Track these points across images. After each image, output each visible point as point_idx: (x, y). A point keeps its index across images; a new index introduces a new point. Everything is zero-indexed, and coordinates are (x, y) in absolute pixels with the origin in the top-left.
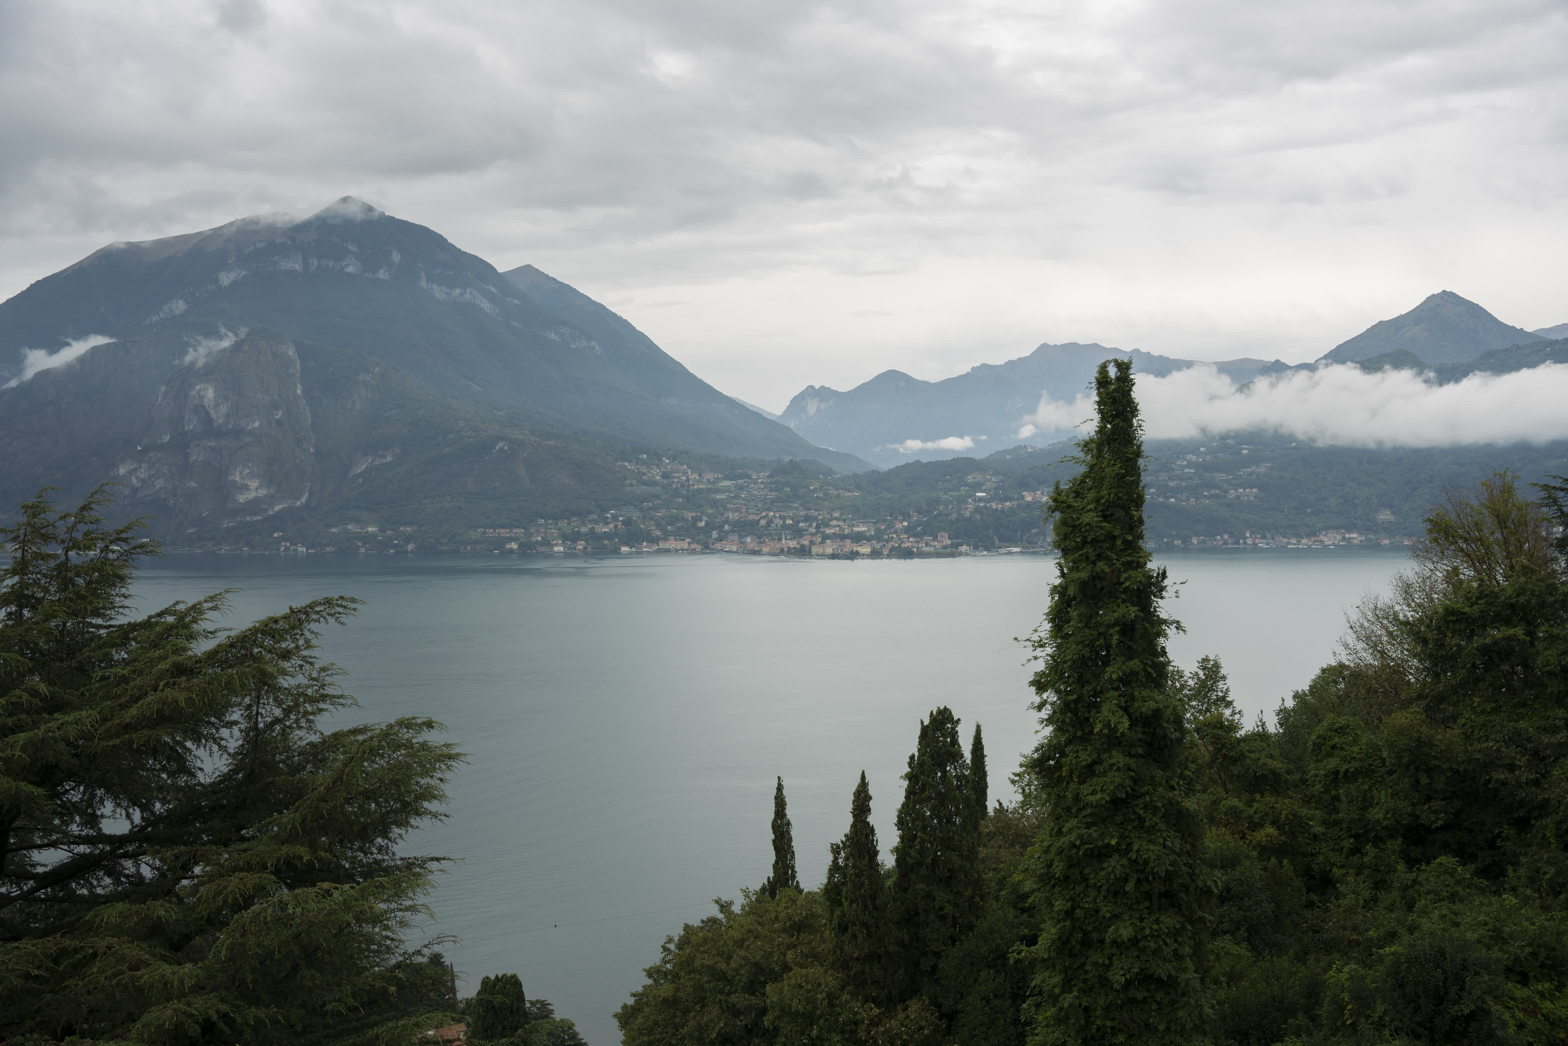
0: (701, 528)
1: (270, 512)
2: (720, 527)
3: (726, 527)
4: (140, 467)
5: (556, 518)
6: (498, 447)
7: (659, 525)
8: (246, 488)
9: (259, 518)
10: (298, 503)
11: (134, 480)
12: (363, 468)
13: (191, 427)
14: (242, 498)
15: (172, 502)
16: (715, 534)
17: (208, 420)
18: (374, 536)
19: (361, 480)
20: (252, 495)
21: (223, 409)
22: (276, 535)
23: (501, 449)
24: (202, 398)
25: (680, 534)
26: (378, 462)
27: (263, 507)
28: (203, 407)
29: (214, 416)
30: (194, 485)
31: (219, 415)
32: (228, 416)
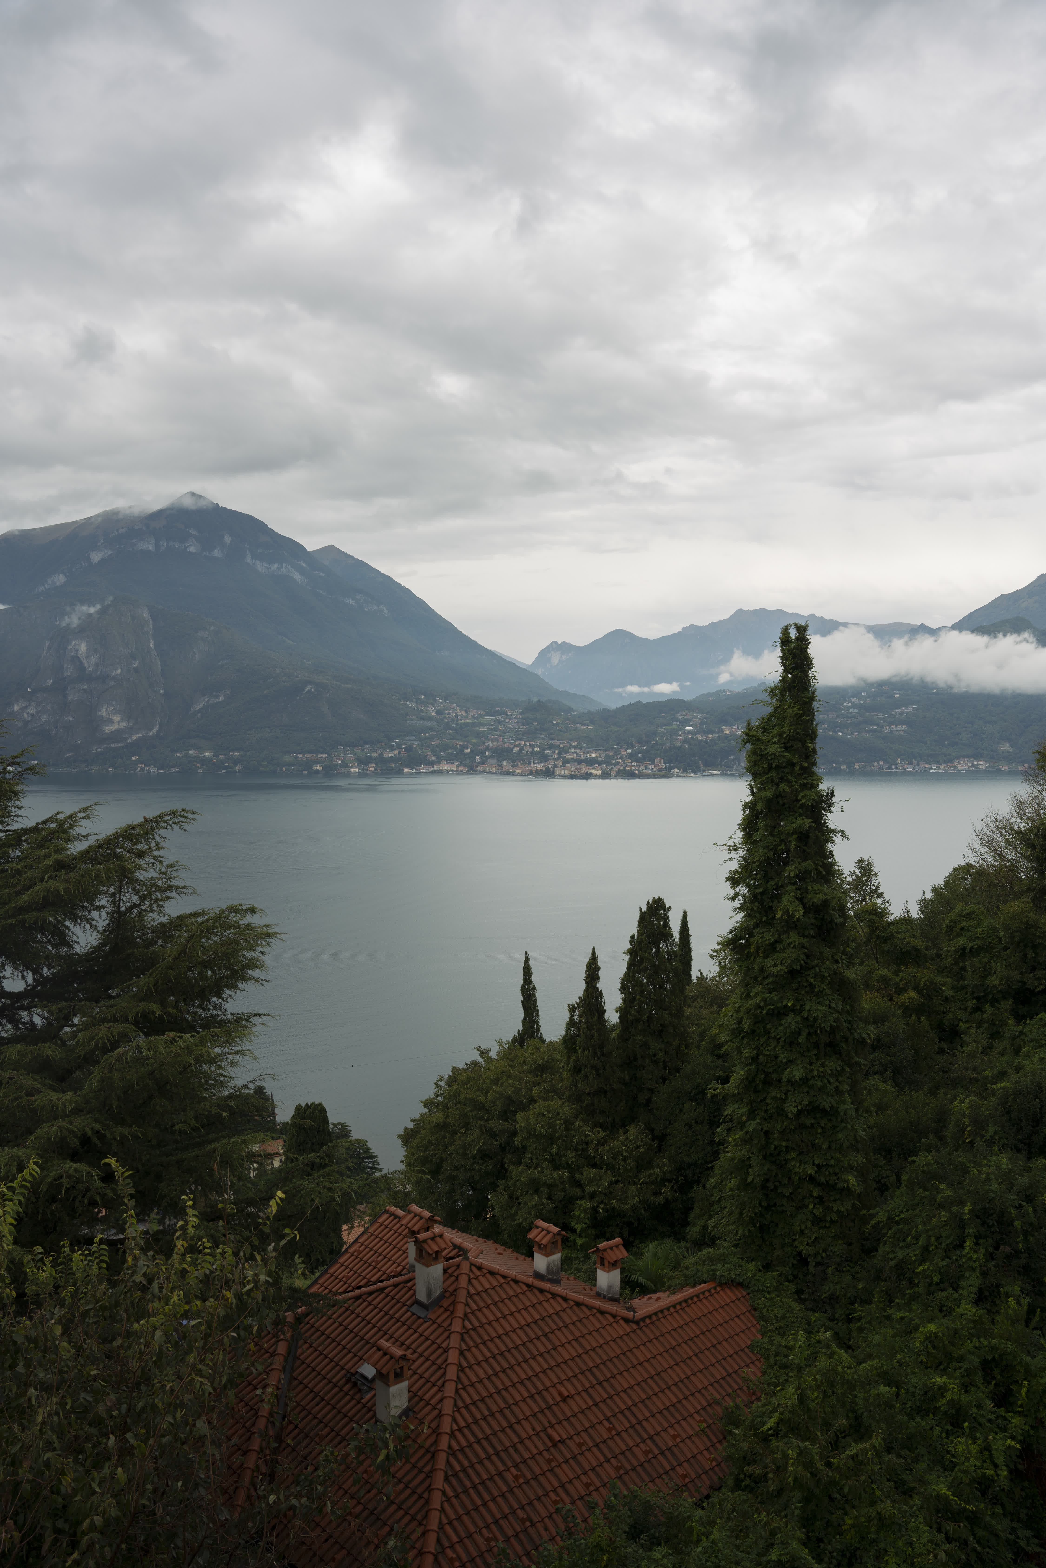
0: (467, 754)
1: (129, 741)
2: (482, 754)
3: (487, 753)
4: (30, 705)
5: (352, 746)
6: (307, 689)
7: (433, 752)
8: (110, 721)
9: (120, 745)
10: (151, 733)
11: (25, 715)
12: (201, 706)
13: (69, 674)
14: (108, 729)
15: (54, 732)
16: (478, 759)
17: (81, 668)
18: (209, 759)
19: (199, 715)
20: (115, 727)
21: (93, 660)
22: (133, 759)
23: (309, 691)
24: (77, 651)
25: (450, 759)
26: (213, 701)
27: (124, 736)
28: (78, 658)
29: (86, 665)
30: (71, 719)
31: (90, 664)
32: (97, 665)
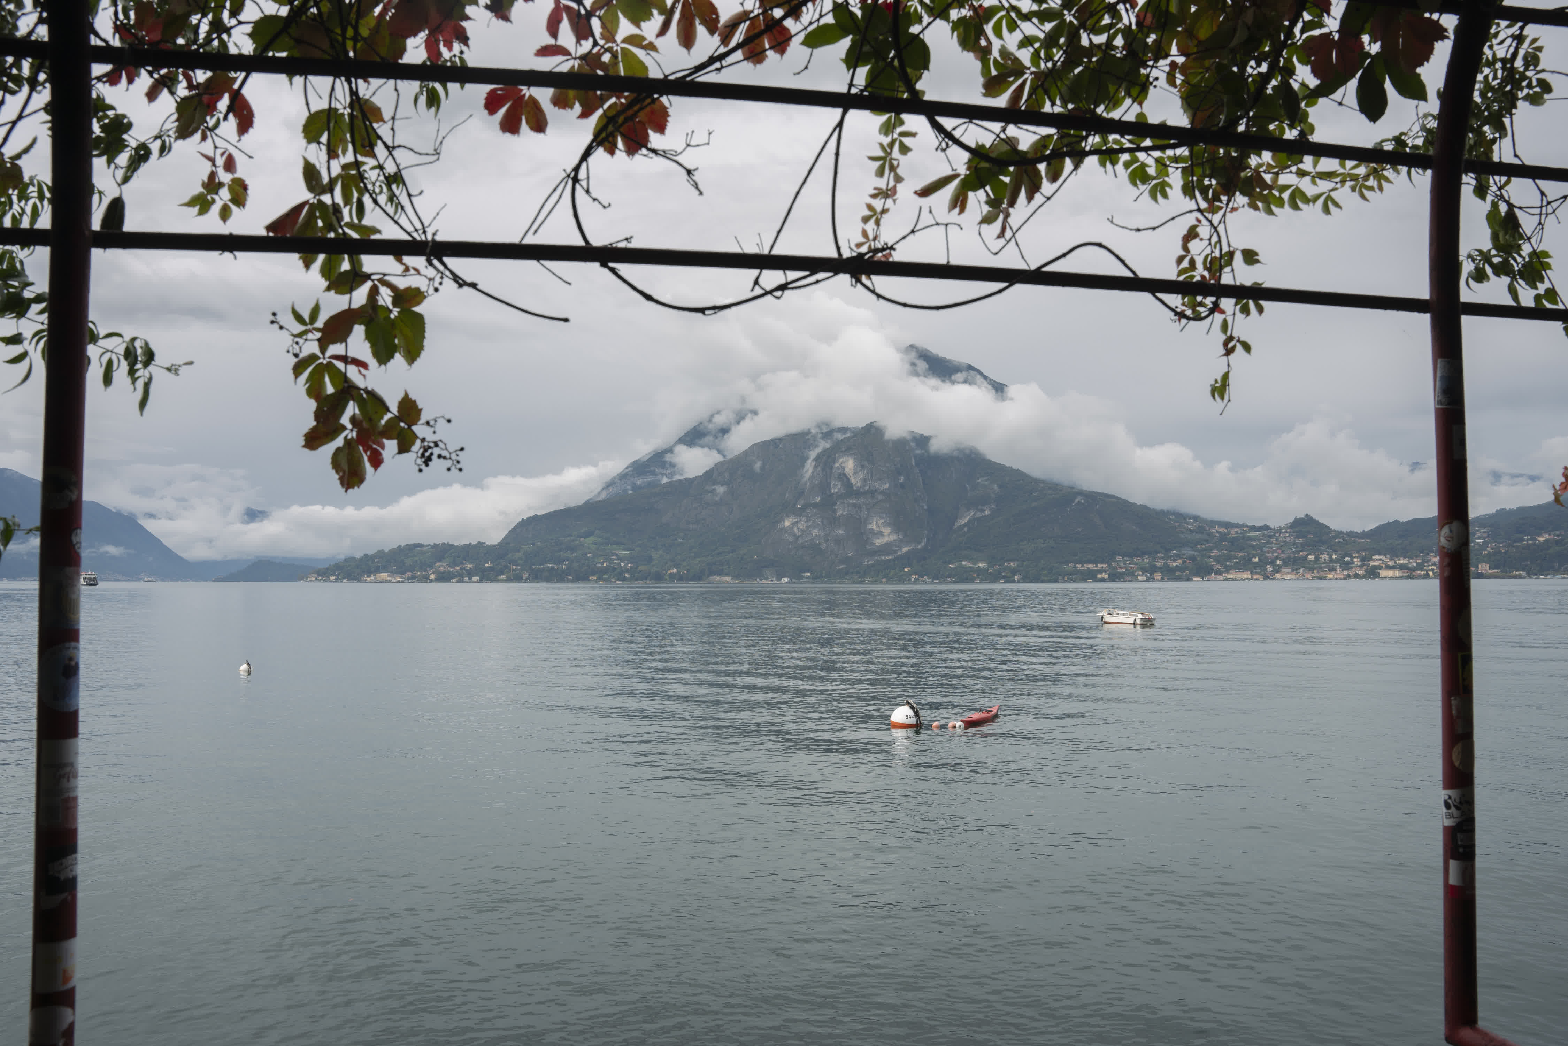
0: (1256, 563)
1: (899, 553)
2: (1273, 563)
3: (1278, 562)
4: (800, 520)
5: (1131, 556)
6: (1077, 501)
7: (1218, 562)
8: (881, 534)
9: (890, 557)
10: (919, 547)
11: (796, 530)
12: (966, 520)
13: (836, 490)
14: (878, 542)
15: (825, 545)
16: (1269, 568)
17: (848, 484)
18: (985, 570)
19: (966, 529)
20: (885, 540)
21: (861, 475)
22: (906, 570)
23: (1079, 503)
24: (844, 468)
25: (1238, 568)
26: (979, 515)
27: (895, 549)
28: (845, 475)
29: (853, 481)
30: (841, 532)
31: (856, 481)
32: (865, 480)
